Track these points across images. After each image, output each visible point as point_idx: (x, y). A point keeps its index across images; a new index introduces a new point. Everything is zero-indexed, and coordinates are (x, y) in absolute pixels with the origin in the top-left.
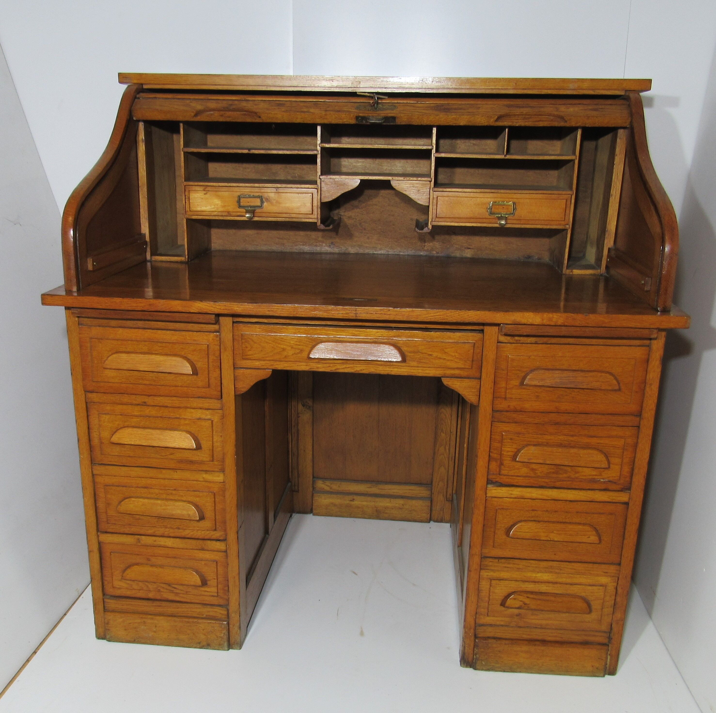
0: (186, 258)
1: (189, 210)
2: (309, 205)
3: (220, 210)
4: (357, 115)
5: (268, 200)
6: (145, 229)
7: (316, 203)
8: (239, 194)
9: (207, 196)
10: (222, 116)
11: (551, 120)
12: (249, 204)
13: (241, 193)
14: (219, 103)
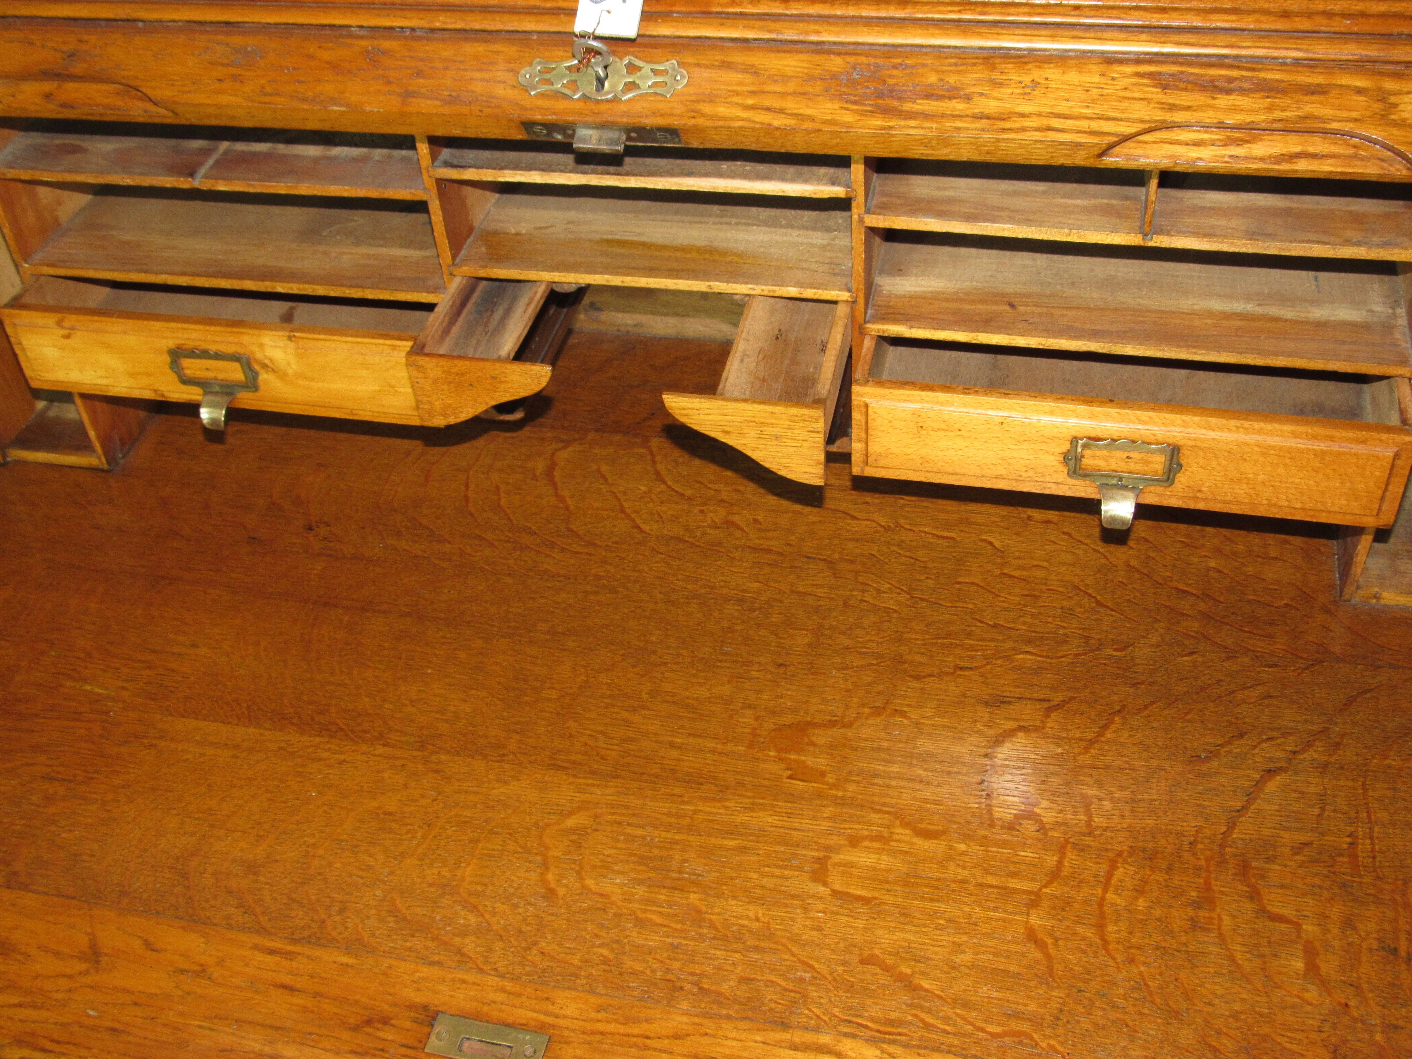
0: (100, 460)
4: (526, 116)
5: (267, 368)
8: (172, 345)
9: (75, 341)
10: (48, 96)
11: (1351, 151)
12: (210, 375)
13: (178, 342)
14: (31, 44)
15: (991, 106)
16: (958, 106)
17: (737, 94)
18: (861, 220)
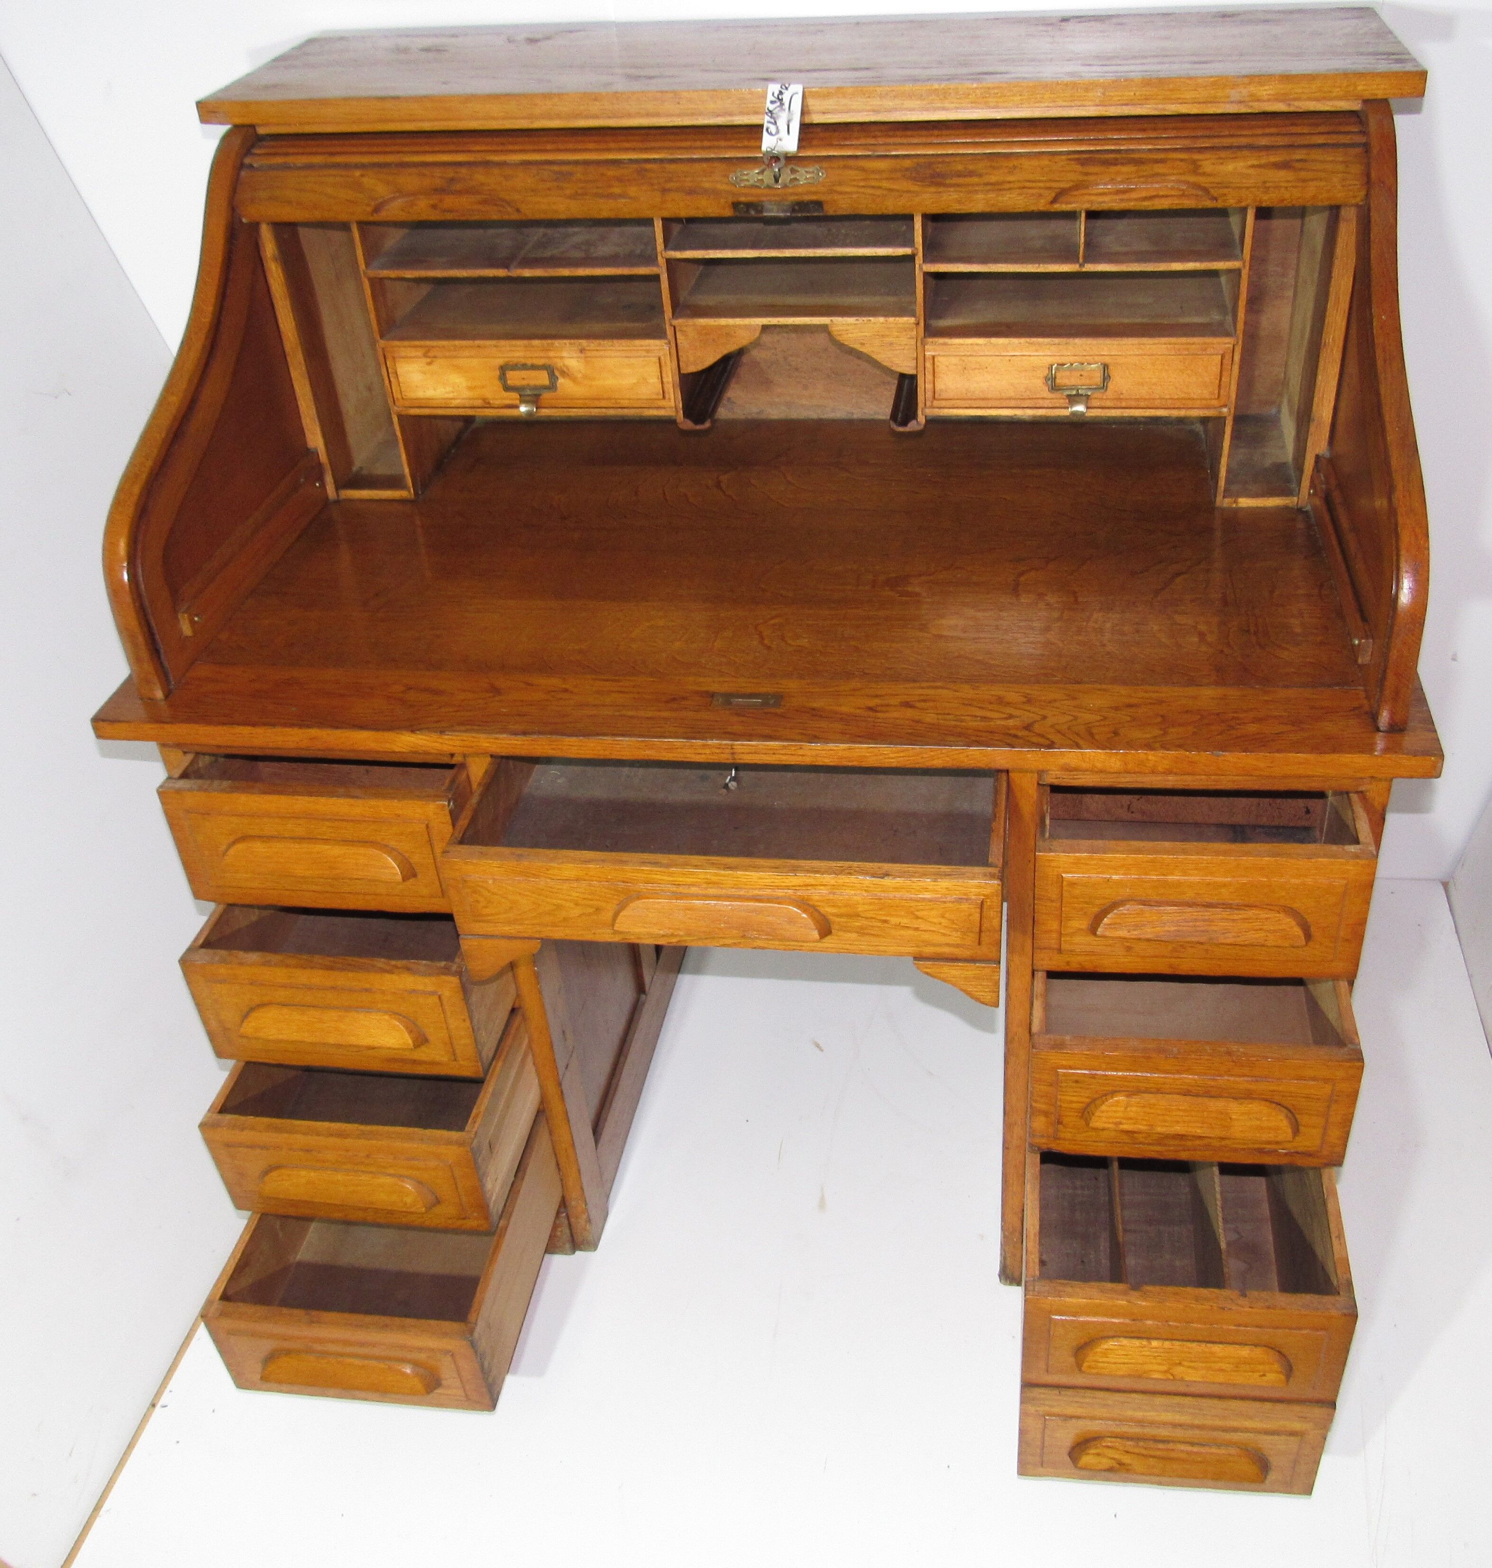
0: (409, 491)
1: (399, 397)
2: (654, 380)
3: (464, 396)
4: (735, 200)
5: (564, 374)
6: (315, 439)
7: (671, 377)
8: (501, 362)
9: (434, 367)
10: (434, 207)
11: (1181, 193)
12: (524, 383)
13: (507, 360)
14: (424, 175)
15: (993, 179)
16: (976, 180)
17: (854, 180)
18: (921, 268)
